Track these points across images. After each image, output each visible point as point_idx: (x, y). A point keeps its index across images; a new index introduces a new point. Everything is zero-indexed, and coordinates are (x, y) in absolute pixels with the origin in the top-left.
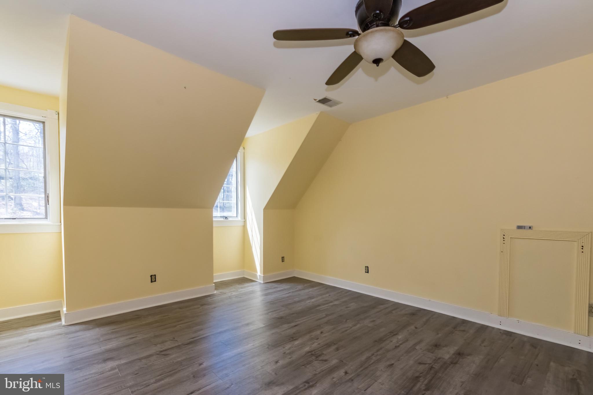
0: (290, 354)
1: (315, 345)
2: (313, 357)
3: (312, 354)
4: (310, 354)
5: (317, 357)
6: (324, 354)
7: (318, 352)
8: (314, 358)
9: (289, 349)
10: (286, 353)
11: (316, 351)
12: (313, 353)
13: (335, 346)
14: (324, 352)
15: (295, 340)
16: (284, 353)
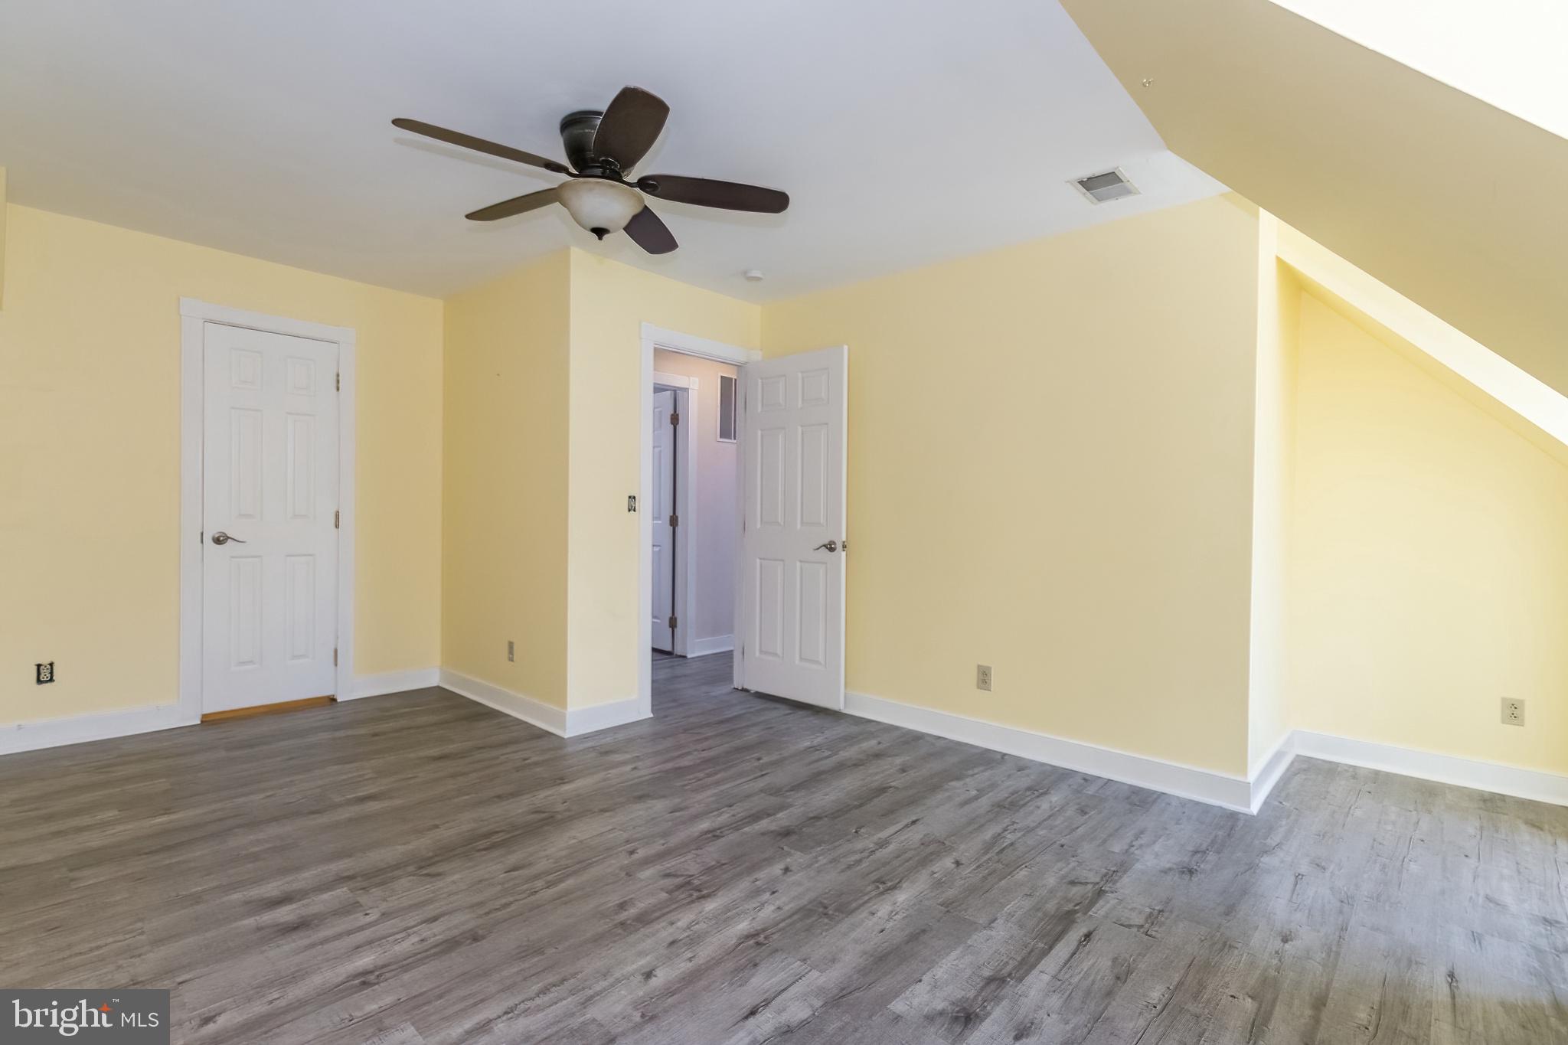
0: (758, 892)
1: (685, 918)
2: (699, 882)
3: (700, 891)
4: (705, 892)
5: (689, 883)
6: (667, 893)
7: (683, 896)
8: (696, 882)
9: (762, 905)
10: (768, 894)
11: (689, 900)
12: (696, 894)
13: (623, 916)
14: (664, 895)
15: (749, 937)
16: (773, 893)
